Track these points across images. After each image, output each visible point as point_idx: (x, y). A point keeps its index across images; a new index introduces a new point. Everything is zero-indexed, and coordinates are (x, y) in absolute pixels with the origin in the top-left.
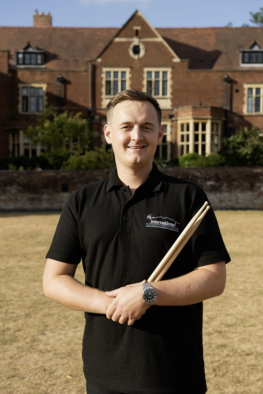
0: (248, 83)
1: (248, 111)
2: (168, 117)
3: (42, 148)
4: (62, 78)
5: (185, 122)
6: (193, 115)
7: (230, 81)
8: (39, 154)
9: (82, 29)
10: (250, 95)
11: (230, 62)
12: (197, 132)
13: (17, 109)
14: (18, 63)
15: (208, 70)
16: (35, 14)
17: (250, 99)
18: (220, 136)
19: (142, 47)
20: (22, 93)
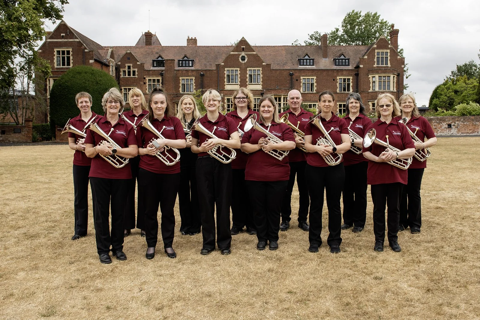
0: (303, 76)
1: (303, 91)
4: (203, 74)
7: (293, 75)
11: (293, 65)
13: (179, 91)
16: (188, 39)
17: (304, 84)
19: (246, 57)
20: (181, 82)
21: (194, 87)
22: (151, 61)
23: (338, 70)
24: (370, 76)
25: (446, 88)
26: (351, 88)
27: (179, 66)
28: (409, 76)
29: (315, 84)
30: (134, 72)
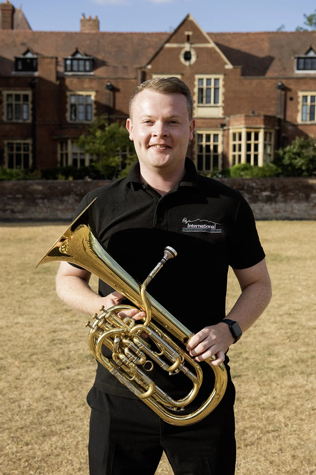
0: (303, 91)
1: (302, 120)
2: (219, 126)
3: (91, 157)
4: (111, 85)
5: (237, 131)
6: (246, 124)
7: (284, 88)
8: (87, 164)
9: (131, 34)
10: (305, 103)
11: (285, 69)
12: (249, 142)
13: (65, 118)
14: (66, 70)
15: (261, 77)
16: (82, 18)
17: (304, 107)
18: (273, 146)
19: (193, 53)
20: (70, 101)
21: (94, 111)
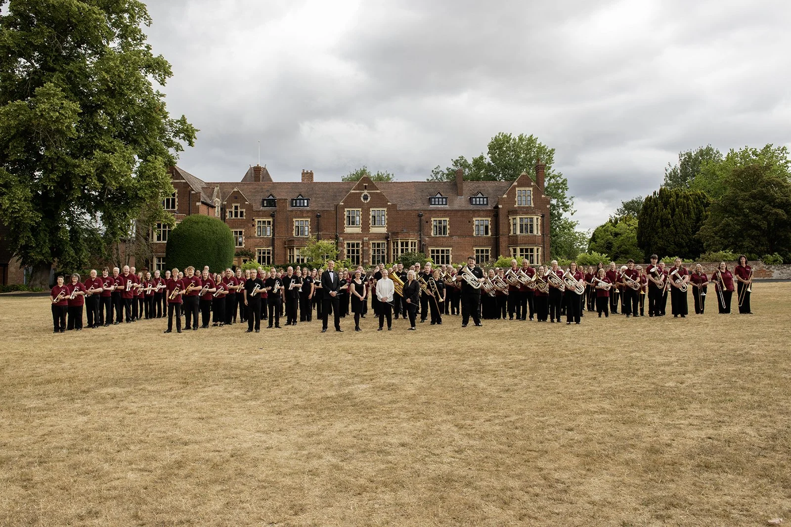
0: (434, 217)
1: (434, 234)
2: (385, 238)
4: (320, 215)
5: (395, 241)
7: (422, 216)
9: (332, 183)
10: (435, 225)
11: (424, 204)
13: (292, 234)
19: (369, 195)
20: (296, 224)
21: (310, 230)
22: (261, 200)
23: (474, 211)
24: (510, 218)
25: (604, 230)
26: (489, 231)
27: (293, 206)
28: (575, 211)
29: (448, 227)
30: (242, 213)
